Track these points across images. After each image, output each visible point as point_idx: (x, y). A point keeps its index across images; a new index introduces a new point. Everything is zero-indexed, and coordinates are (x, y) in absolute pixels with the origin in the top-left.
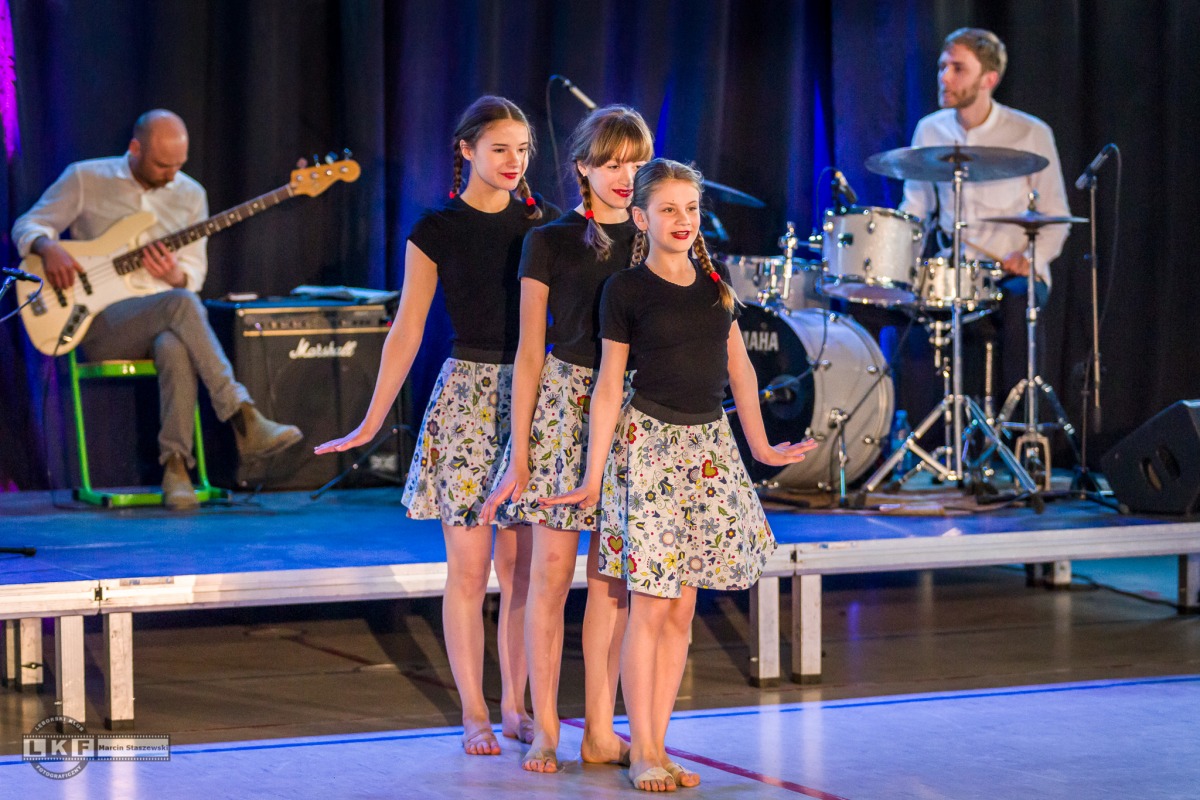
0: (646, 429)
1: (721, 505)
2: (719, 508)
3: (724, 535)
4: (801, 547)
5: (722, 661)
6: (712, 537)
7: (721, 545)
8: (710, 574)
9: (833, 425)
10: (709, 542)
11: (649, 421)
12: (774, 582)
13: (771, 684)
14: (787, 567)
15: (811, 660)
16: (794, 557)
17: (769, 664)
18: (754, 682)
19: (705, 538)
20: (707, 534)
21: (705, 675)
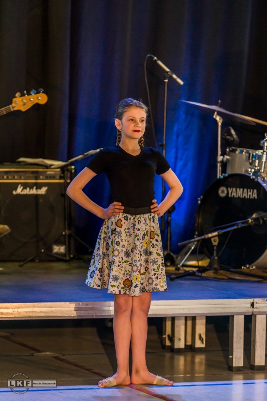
0: (126, 220)
1: (157, 252)
2: (157, 253)
3: (161, 265)
4: (256, 300)
6: (155, 267)
7: (160, 270)
8: (156, 285)
10: (154, 269)
11: (126, 216)
13: (239, 370)
15: (260, 358)
16: (252, 305)
17: (238, 359)
18: (230, 368)
19: (153, 267)
20: (153, 266)
21: (210, 365)
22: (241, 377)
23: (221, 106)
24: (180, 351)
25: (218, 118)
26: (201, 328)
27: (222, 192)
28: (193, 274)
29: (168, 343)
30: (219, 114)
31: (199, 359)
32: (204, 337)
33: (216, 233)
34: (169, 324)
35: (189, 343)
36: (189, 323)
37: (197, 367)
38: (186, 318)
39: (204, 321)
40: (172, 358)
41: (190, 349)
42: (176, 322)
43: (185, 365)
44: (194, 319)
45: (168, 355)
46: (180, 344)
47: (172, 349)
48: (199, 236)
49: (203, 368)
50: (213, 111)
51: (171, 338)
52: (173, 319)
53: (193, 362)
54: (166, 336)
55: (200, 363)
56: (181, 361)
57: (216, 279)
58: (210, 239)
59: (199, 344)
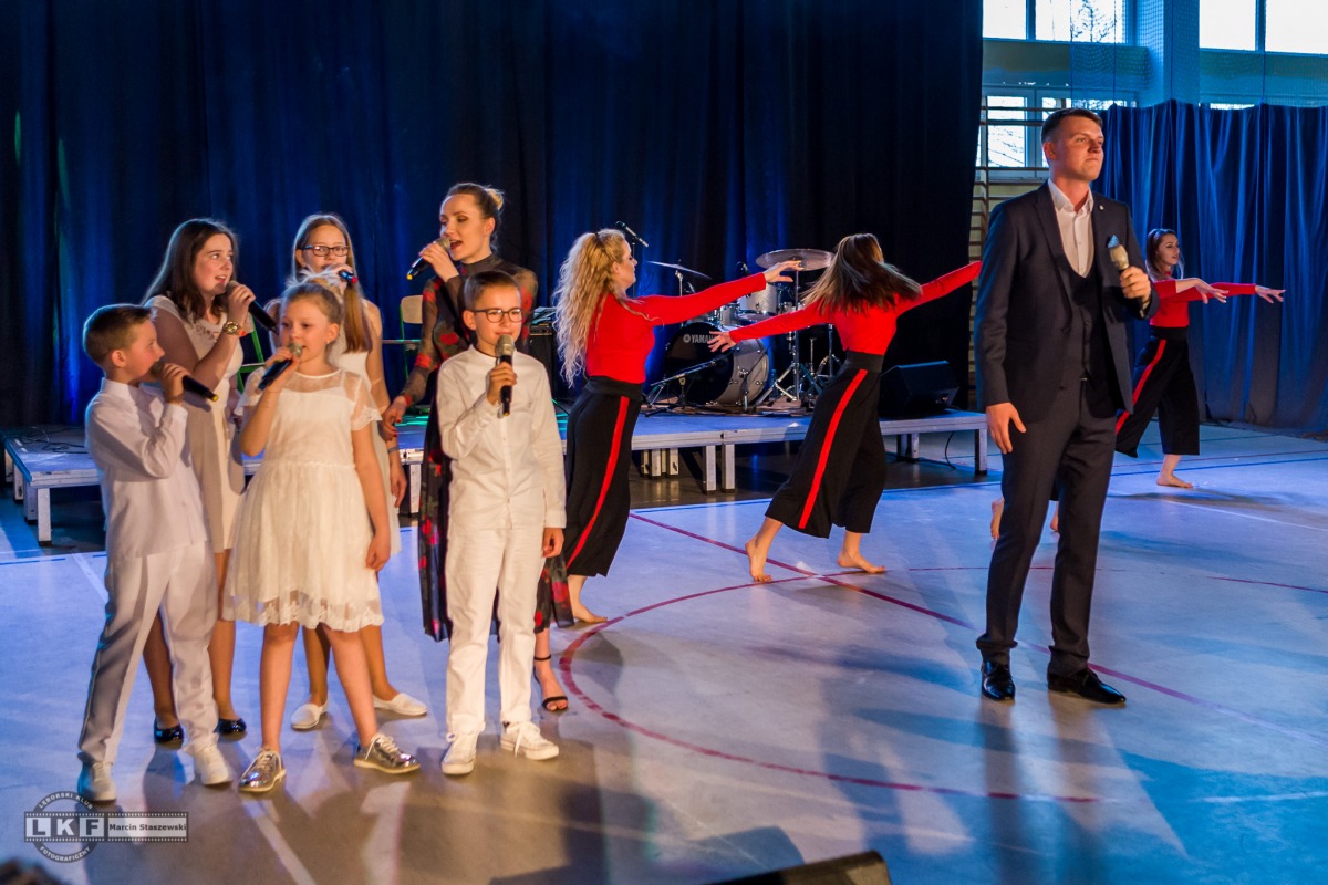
4: (725, 432)
5: (692, 482)
9: (742, 376)
12: (714, 447)
13: (712, 493)
14: (719, 441)
15: (730, 483)
16: (722, 436)
17: (711, 484)
18: (704, 492)
21: (683, 489)
22: (715, 500)
23: (681, 264)
24: (657, 478)
25: (679, 275)
26: (674, 458)
27: (687, 339)
28: (664, 410)
29: (646, 472)
30: (680, 271)
31: (674, 485)
32: (677, 465)
33: (683, 375)
34: (646, 455)
35: (664, 471)
36: (664, 453)
37: (672, 492)
38: (661, 450)
39: (677, 451)
40: (650, 485)
41: (666, 476)
42: (653, 453)
43: (662, 491)
44: (668, 450)
45: (646, 482)
46: (657, 473)
47: (649, 477)
48: (667, 377)
49: (677, 493)
50: (675, 269)
51: (649, 467)
52: (650, 451)
53: (668, 487)
54: (644, 466)
55: (675, 488)
56: (659, 488)
57: (684, 414)
58: (678, 379)
59: (673, 472)
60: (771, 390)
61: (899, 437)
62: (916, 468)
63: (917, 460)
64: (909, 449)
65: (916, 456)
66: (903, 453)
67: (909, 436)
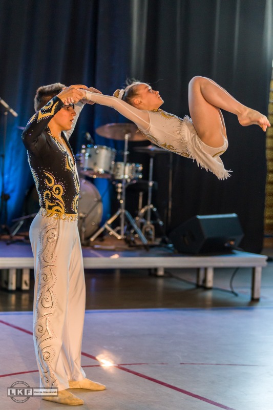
9: (81, 218)
26: (26, 277)
28: (21, 240)
31: (25, 296)
32: (28, 282)
34: (5, 273)
35: (18, 286)
36: (18, 272)
37: (23, 302)
40: (7, 296)
41: (19, 290)
42: (10, 272)
43: (16, 300)
44: (21, 270)
45: (4, 294)
46: (13, 287)
47: (7, 290)
51: (6, 282)
52: (8, 270)
53: (20, 299)
56: (13, 297)
59: (25, 287)
60: (102, 230)
61: (198, 270)
62: (209, 294)
63: (210, 289)
64: (205, 281)
65: (210, 284)
66: (201, 283)
67: (206, 269)
